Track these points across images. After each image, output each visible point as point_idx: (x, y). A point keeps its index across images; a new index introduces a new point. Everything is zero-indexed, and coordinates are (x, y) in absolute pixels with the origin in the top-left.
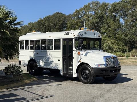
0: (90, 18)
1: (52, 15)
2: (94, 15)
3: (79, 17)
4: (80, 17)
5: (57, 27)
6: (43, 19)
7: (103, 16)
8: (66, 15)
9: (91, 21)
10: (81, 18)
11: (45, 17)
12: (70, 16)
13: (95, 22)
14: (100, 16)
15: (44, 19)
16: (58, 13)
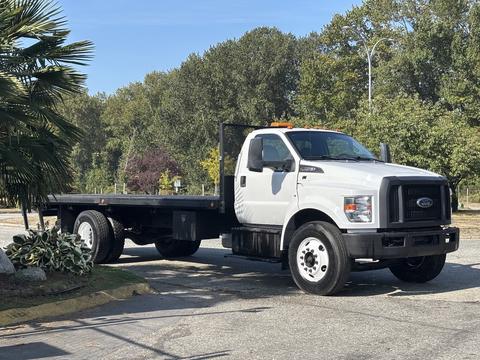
0: (394, 49)
1: (241, 41)
2: (412, 35)
3: (350, 43)
4: (353, 44)
5: (259, 88)
6: (202, 55)
7: (448, 39)
8: (297, 38)
9: (397, 60)
10: (356, 48)
11: (211, 50)
12: (313, 42)
13: (414, 62)
14: (434, 36)
15: (208, 55)
16: (265, 31)
